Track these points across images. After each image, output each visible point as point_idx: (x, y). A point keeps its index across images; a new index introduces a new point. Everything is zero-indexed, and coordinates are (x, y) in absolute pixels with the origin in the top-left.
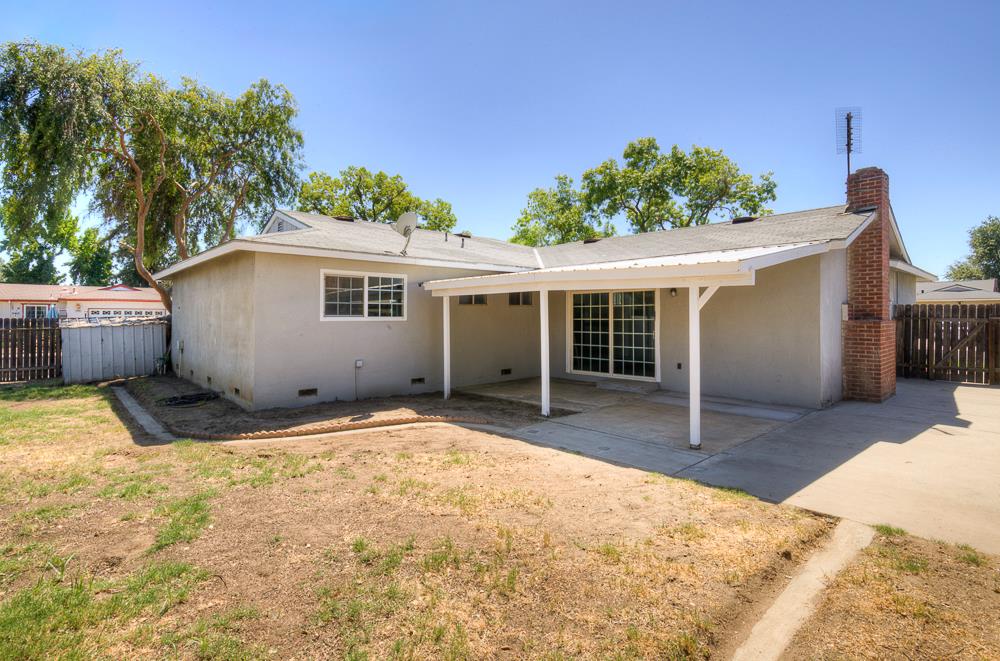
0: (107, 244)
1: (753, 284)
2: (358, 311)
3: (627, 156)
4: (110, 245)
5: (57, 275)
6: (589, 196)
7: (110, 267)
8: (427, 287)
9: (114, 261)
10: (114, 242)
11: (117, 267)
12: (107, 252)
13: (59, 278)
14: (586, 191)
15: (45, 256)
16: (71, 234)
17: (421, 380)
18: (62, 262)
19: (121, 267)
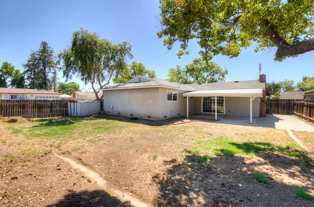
0: (23, 75)
1: (262, 97)
2: (171, 100)
3: (194, 62)
4: (24, 76)
5: (7, 85)
6: (187, 71)
7: (25, 82)
8: (183, 94)
9: (26, 81)
10: (26, 74)
11: (27, 82)
12: (24, 78)
13: (8, 86)
14: (186, 70)
15: (3, 78)
16: (12, 72)
17: (179, 114)
18: (9, 80)
19: (29, 82)
